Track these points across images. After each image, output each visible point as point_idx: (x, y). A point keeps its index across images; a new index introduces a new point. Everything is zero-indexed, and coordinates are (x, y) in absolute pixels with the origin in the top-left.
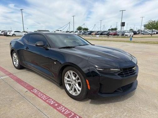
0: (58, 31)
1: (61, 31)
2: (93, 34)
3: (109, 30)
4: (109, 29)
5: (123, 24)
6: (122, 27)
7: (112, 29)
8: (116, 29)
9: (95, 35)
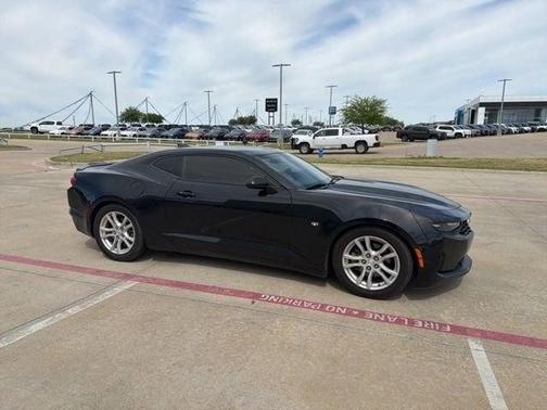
0: (48, 123)
1: (59, 123)
2: (191, 138)
3: (233, 122)
4: (232, 118)
5: (271, 105)
6: (271, 114)
7: (242, 121)
8: (252, 120)
9: (198, 138)
